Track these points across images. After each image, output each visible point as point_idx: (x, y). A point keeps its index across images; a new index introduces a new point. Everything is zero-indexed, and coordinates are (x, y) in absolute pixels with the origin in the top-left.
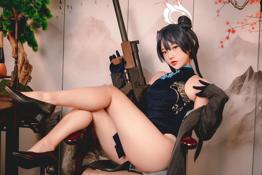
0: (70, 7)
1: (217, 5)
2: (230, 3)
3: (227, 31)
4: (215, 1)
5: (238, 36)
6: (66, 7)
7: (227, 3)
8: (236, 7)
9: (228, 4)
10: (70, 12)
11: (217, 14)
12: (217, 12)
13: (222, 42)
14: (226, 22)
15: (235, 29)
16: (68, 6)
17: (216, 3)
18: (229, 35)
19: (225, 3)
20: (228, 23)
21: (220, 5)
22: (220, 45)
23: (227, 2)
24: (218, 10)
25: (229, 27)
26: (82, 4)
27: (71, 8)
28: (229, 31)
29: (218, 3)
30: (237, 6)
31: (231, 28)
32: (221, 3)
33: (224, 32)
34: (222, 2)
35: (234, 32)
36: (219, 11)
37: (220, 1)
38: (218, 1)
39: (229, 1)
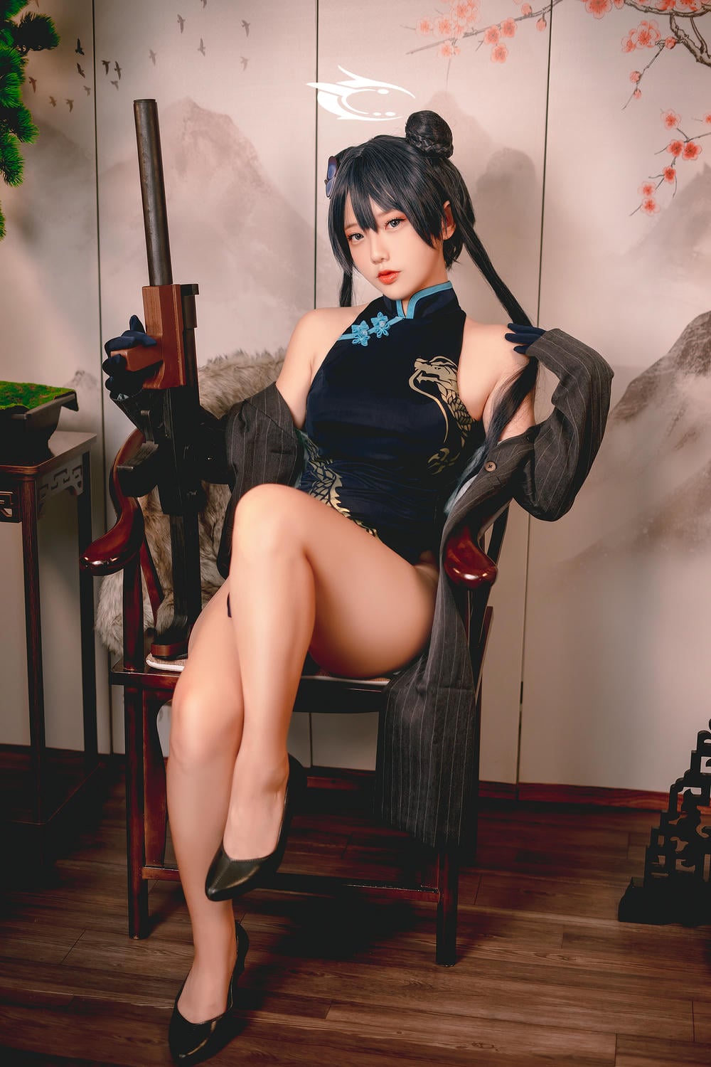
1: (635, 52)
2: (680, 47)
3: (669, 149)
4: (626, 40)
5: (708, 169)
7: (671, 45)
8: (701, 61)
9: (672, 48)
11: (634, 86)
12: (632, 78)
13: (649, 191)
14: (664, 117)
15: (696, 142)
16: (106, 63)
17: (630, 46)
18: (674, 163)
19: (661, 45)
20: (671, 121)
21: (643, 54)
22: (641, 199)
23: (670, 42)
24: (637, 72)
25: (674, 136)
26: (153, 56)
27: (118, 69)
28: (676, 148)
29: (638, 45)
30: (704, 56)
31: (682, 139)
32: (649, 46)
33: (656, 154)
34: (652, 42)
35: (691, 151)
36: (640, 77)
37: (644, 39)
38: (635, 39)
39: (679, 39)
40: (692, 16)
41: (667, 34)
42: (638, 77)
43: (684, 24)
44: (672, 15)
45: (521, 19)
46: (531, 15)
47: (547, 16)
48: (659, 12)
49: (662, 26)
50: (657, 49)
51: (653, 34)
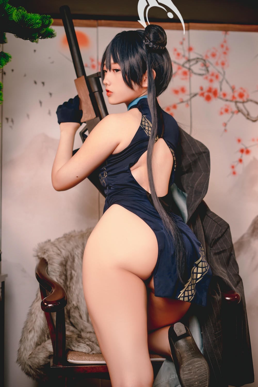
0: (10, 120)
1: (223, 116)
2: (240, 114)
3: (239, 151)
5: (254, 159)
6: (5, 121)
7: (236, 113)
8: (248, 118)
10: (11, 127)
11: (224, 128)
12: (223, 125)
13: (233, 167)
14: (237, 139)
15: (249, 149)
16: (7, 119)
17: (221, 113)
18: (241, 157)
19: (233, 113)
20: (239, 141)
21: (226, 117)
22: (230, 170)
25: (240, 146)
26: (28, 116)
27: (12, 121)
28: (242, 151)
29: (224, 113)
30: (249, 117)
31: (243, 147)
32: (228, 114)
33: (234, 153)
34: (230, 111)
35: (248, 152)
37: (227, 111)
38: (223, 111)
39: (239, 111)
40: (243, 102)
41: (235, 109)
42: (225, 125)
43: (240, 105)
44: (236, 102)
45: (179, 103)
46: (182, 102)
47: (189, 102)
48: (231, 101)
49: (232, 106)
50: (231, 115)
51: (229, 109)
